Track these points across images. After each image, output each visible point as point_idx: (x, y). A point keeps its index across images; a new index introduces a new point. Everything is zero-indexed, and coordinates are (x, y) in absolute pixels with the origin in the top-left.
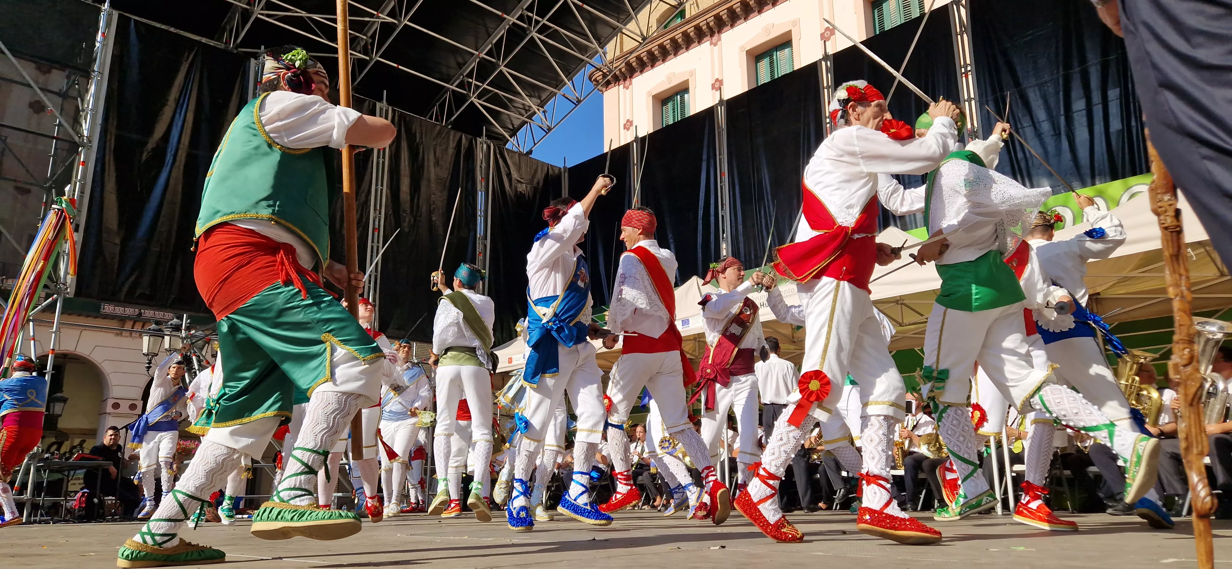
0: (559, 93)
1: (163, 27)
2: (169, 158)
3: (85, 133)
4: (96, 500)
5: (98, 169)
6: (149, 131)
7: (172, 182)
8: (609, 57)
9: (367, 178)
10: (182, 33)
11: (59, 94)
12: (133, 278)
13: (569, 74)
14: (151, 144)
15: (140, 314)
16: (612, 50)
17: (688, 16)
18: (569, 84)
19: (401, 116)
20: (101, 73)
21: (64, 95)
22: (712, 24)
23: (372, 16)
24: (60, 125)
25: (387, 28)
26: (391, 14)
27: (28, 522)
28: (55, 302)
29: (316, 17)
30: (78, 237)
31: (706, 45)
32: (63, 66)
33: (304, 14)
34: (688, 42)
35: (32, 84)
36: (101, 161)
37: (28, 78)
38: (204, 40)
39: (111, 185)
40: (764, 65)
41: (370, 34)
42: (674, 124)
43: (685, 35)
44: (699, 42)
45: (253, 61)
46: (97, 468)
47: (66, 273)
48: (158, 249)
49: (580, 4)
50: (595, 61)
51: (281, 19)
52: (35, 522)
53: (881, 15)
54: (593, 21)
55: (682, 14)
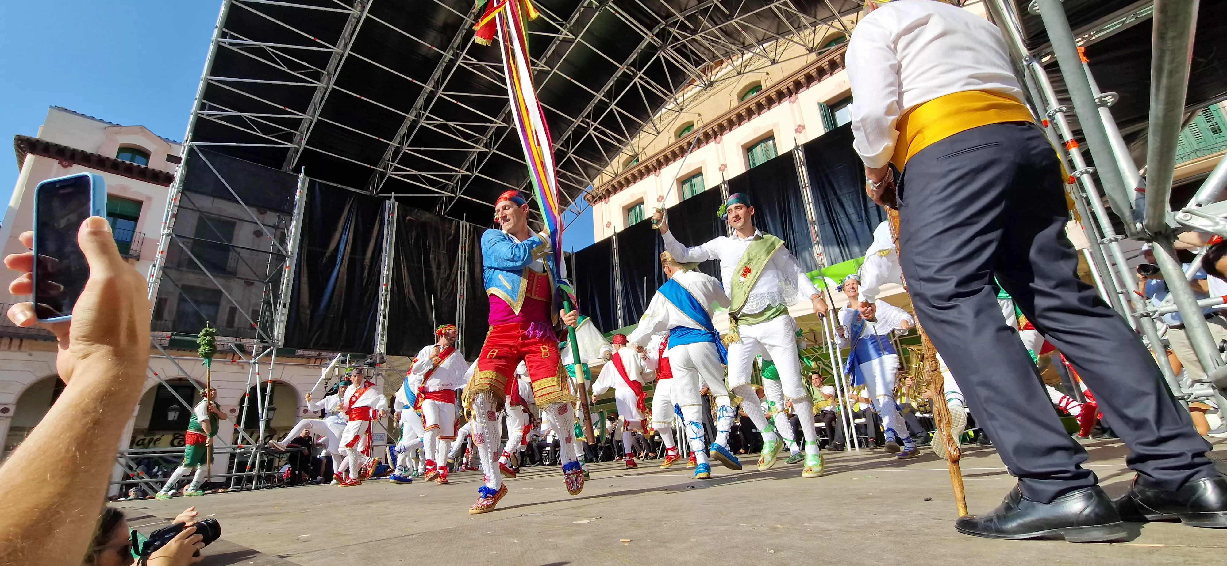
0: (567, 209)
1: (335, 185)
2: (339, 261)
3: (290, 249)
4: (297, 472)
5: (297, 270)
6: (326, 245)
7: (340, 275)
8: (596, 186)
9: (455, 265)
10: (345, 187)
11: (273, 227)
12: (317, 334)
13: (573, 198)
14: (328, 253)
15: (319, 354)
16: (597, 182)
17: (640, 161)
18: (573, 203)
19: (475, 227)
20: (299, 214)
21: (276, 227)
22: (655, 164)
23: (456, 171)
24: (274, 245)
25: (465, 178)
26: (468, 170)
27: (256, 488)
28: (271, 352)
29: (424, 174)
30: (286, 311)
31: (652, 177)
32: (276, 210)
33: (417, 172)
34: (642, 175)
35: (258, 222)
36: (299, 265)
37: (256, 219)
38: (358, 191)
39: (305, 279)
40: (687, 186)
41: (455, 182)
42: (636, 224)
43: (640, 171)
44: (648, 175)
45: (387, 201)
46: (297, 452)
47: (279, 333)
48: (332, 316)
49: (577, 157)
50: (588, 189)
51: (403, 176)
52: (260, 488)
53: (752, 156)
54: (585, 167)
55: (637, 160)
